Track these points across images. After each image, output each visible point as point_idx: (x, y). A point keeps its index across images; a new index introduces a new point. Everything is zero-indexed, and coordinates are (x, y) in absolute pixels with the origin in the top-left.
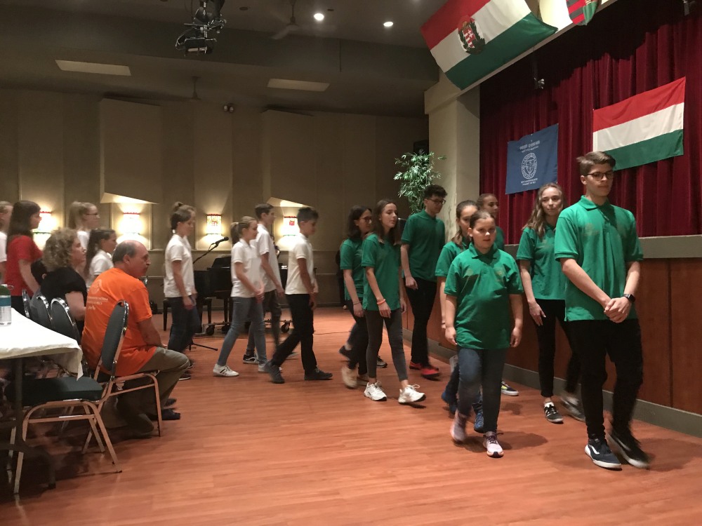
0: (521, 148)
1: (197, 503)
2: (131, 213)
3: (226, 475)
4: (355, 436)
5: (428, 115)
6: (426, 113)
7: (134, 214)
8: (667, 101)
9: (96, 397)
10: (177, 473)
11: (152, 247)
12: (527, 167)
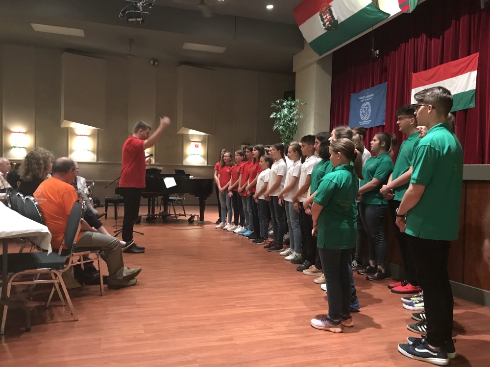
0: (360, 98)
1: (132, 344)
2: (83, 135)
3: (153, 324)
4: (244, 298)
5: (295, 73)
6: (293, 71)
7: (85, 136)
8: (465, 69)
9: (61, 267)
10: (117, 322)
11: (98, 160)
12: (364, 112)
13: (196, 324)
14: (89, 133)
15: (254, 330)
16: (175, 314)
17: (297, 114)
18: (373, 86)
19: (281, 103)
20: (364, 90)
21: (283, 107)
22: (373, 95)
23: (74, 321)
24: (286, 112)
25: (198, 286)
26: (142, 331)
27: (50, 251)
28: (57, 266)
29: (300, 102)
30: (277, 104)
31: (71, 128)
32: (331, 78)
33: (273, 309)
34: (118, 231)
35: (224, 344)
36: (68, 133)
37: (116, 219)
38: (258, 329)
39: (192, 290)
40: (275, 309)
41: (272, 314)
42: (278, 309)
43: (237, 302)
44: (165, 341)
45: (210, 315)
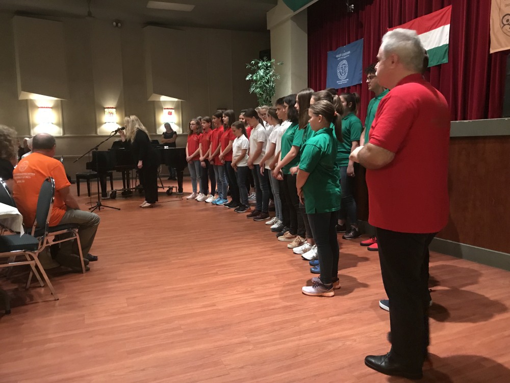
0: (337, 56)
1: (116, 317)
2: (44, 107)
3: (135, 297)
4: (225, 266)
5: (269, 30)
6: (268, 29)
7: (47, 108)
8: (439, 23)
9: (35, 248)
10: (100, 298)
11: (64, 133)
12: (341, 71)
13: (178, 293)
14: (51, 105)
15: (236, 294)
16: (158, 286)
17: (273, 75)
18: (349, 43)
19: (257, 63)
20: (341, 47)
21: (259, 68)
22: (349, 52)
23: (55, 300)
24: (262, 74)
25: (180, 258)
26: (126, 305)
27: (22, 233)
28: (32, 247)
29: (276, 62)
30: (252, 65)
31: (31, 100)
32: (307, 35)
33: (254, 274)
34: (92, 208)
35: (207, 310)
36: (28, 106)
37: (89, 196)
38: (239, 294)
39: (173, 262)
40: (257, 273)
41: (254, 278)
42: (259, 273)
43: (218, 270)
44: (149, 312)
45: (192, 284)
